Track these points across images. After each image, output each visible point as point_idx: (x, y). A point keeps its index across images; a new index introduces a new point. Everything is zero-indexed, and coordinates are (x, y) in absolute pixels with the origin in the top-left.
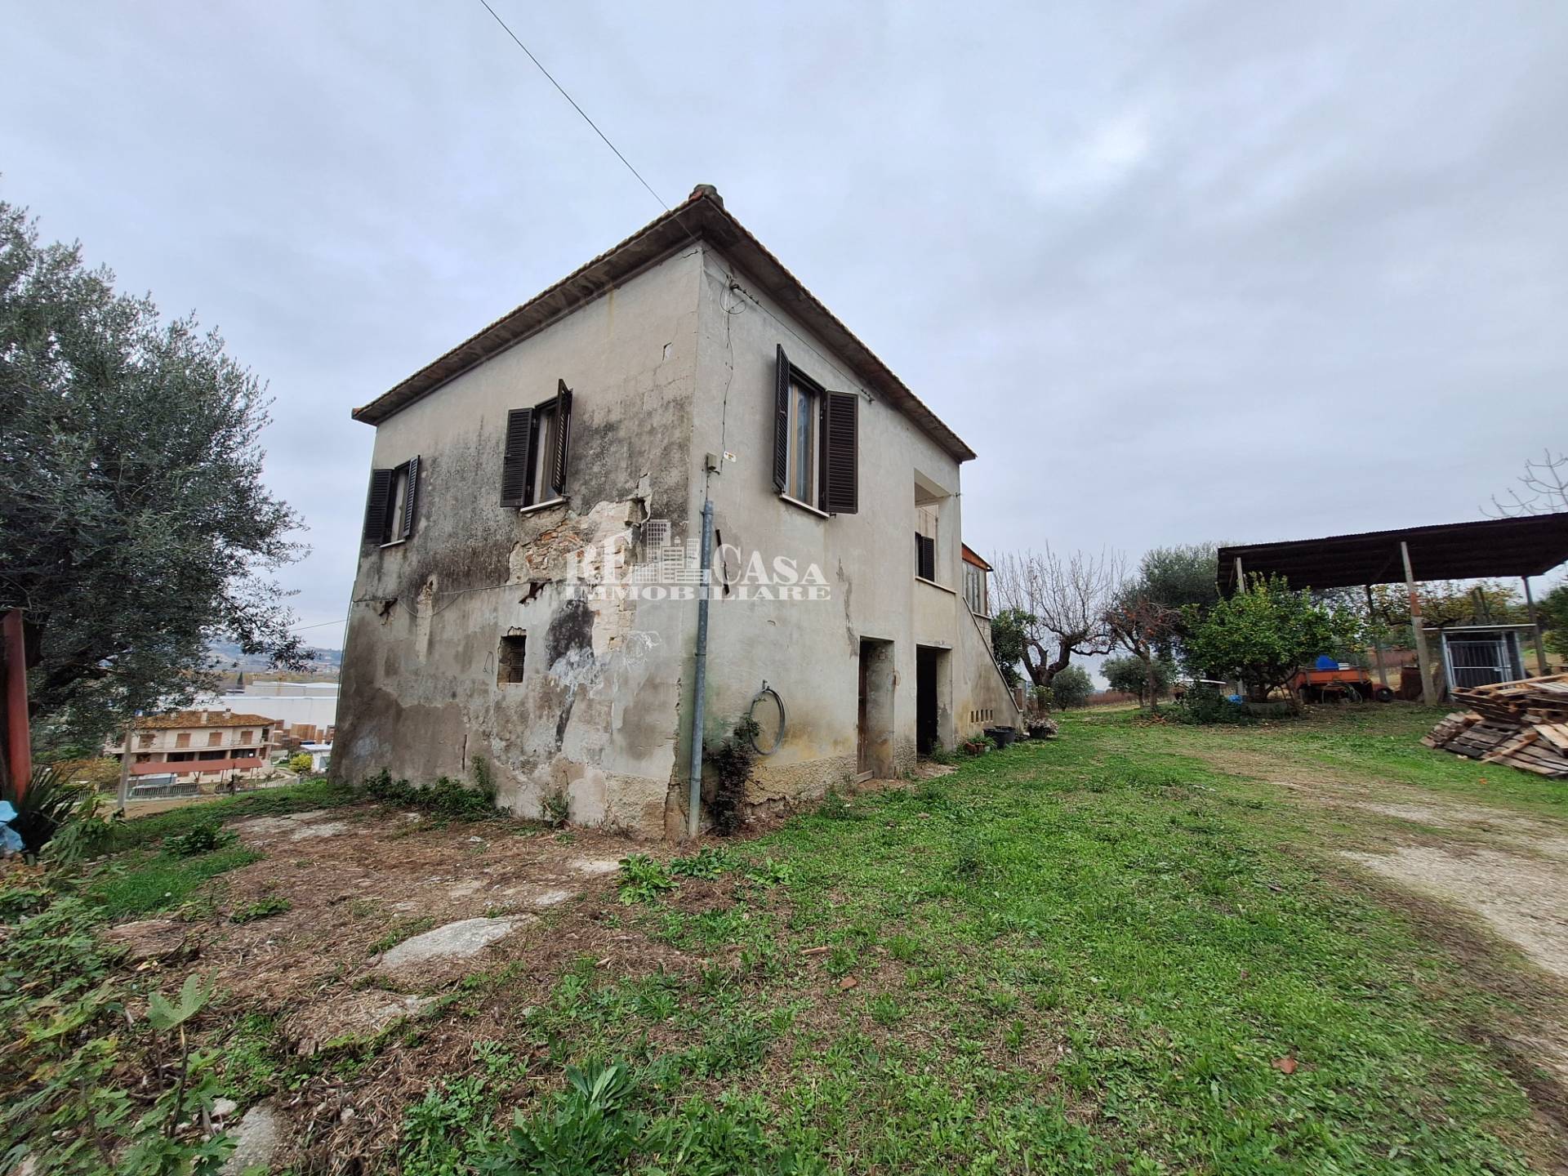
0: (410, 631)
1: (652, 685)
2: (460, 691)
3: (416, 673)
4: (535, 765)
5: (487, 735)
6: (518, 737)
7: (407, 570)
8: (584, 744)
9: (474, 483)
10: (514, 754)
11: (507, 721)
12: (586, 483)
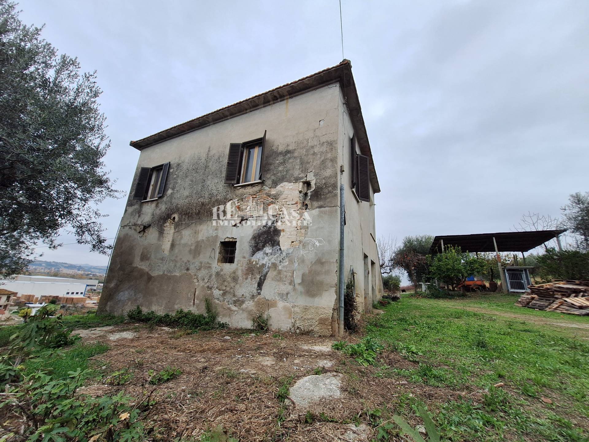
0: (159, 239)
1: (320, 262)
2: (192, 267)
3: (162, 259)
4: (243, 302)
5: (210, 288)
6: (231, 288)
7: (158, 212)
8: (276, 291)
9: (204, 174)
10: (228, 297)
11: (224, 281)
12: (274, 174)
